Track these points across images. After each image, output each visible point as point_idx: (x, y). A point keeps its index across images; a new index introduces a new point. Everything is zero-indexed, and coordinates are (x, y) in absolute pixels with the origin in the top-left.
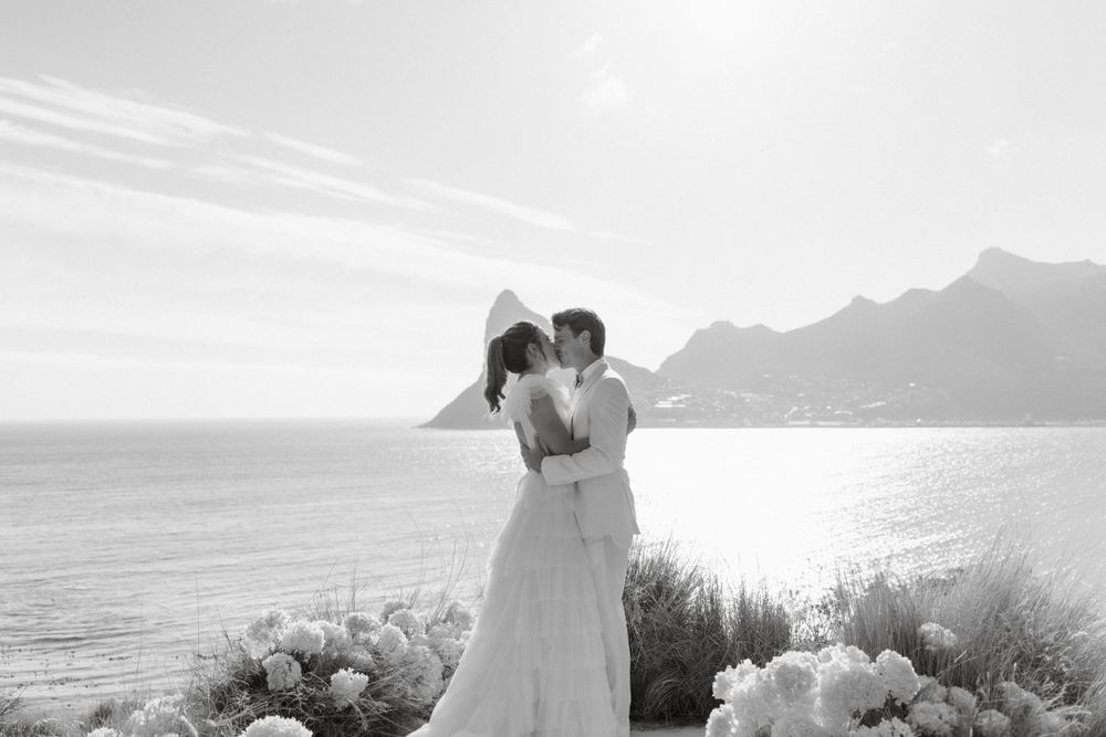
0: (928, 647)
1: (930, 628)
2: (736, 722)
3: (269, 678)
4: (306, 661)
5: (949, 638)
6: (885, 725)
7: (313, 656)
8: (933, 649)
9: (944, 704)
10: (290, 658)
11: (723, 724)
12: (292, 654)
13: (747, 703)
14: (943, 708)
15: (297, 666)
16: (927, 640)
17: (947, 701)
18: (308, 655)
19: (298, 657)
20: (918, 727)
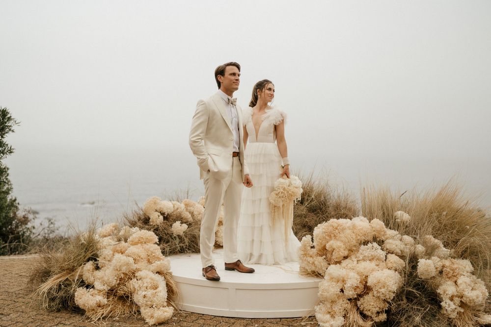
0: (397, 220)
1: (400, 213)
3: (151, 220)
4: (165, 216)
6: (370, 245)
7: (168, 214)
8: (399, 220)
9: (399, 241)
10: (159, 214)
12: (160, 213)
14: (398, 242)
15: (161, 217)
16: (397, 217)
17: (401, 240)
18: (166, 213)
19: (163, 214)
20: (387, 249)
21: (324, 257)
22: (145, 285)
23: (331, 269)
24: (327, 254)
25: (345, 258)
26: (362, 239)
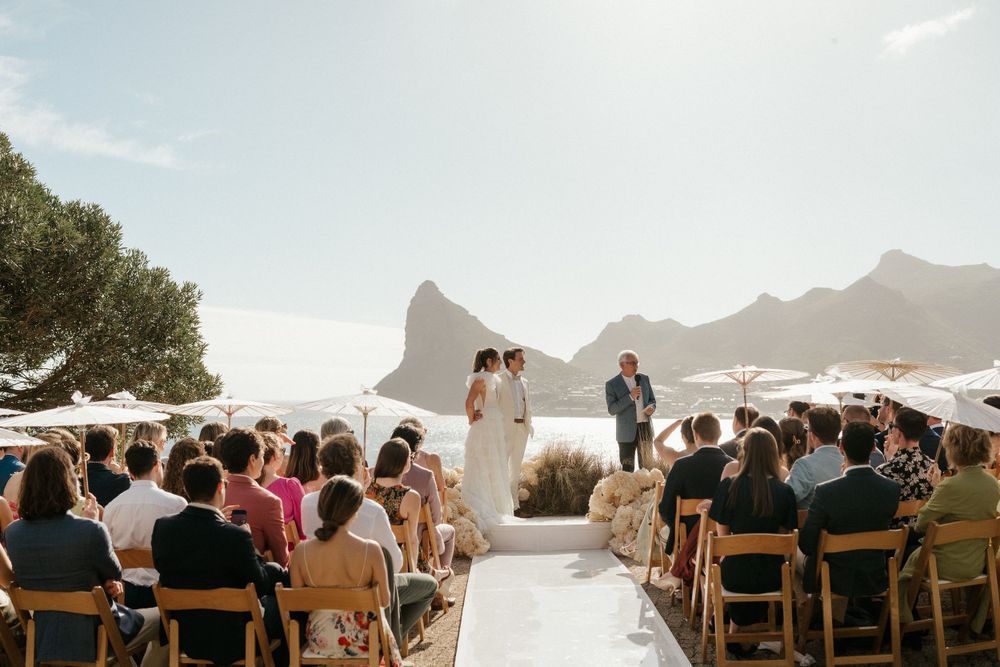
21: (612, 503)
23: (621, 509)
24: (614, 501)
25: (630, 502)
26: (644, 485)
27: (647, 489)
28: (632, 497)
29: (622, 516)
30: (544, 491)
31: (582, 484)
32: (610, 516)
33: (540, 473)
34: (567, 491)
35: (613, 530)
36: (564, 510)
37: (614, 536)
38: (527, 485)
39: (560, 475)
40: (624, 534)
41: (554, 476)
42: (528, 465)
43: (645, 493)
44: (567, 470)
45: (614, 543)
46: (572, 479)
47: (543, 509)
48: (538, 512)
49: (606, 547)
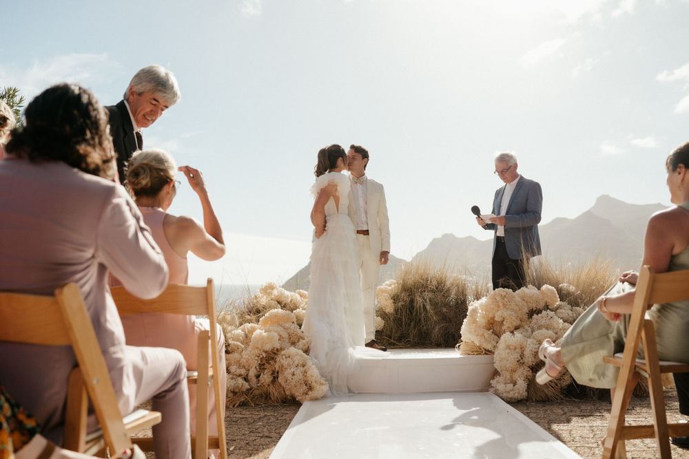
1: (564, 285)
2: (480, 311)
5: (572, 288)
6: (544, 313)
7: (285, 304)
10: (276, 302)
11: (475, 311)
13: (484, 307)
16: (563, 288)
18: (283, 303)
19: (279, 302)
21: (492, 330)
22: (296, 362)
23: (506, 337)
24: (494, 328)
25: (517, 328)
26: (534, 306)
27: (539, 312)
28: (517, 323)
29: (508, 347)
30: (400, 320)
31: (445, 310)
32: (489, 347)
33: (395, 298)
34: (427, 319)
35: (497, 366)
36: (423, 341)
37: (496, 373)
38: (381, 313)
39: (419, 300)
40: (513, 371)
41: (412, 301)
42: (384, 291)
43: (535, 316)
44: (428, 295)
45: (499, 384)
46: (435, 305)
47: (400, 339)
48: (394, 344)
49: (486, 388)
